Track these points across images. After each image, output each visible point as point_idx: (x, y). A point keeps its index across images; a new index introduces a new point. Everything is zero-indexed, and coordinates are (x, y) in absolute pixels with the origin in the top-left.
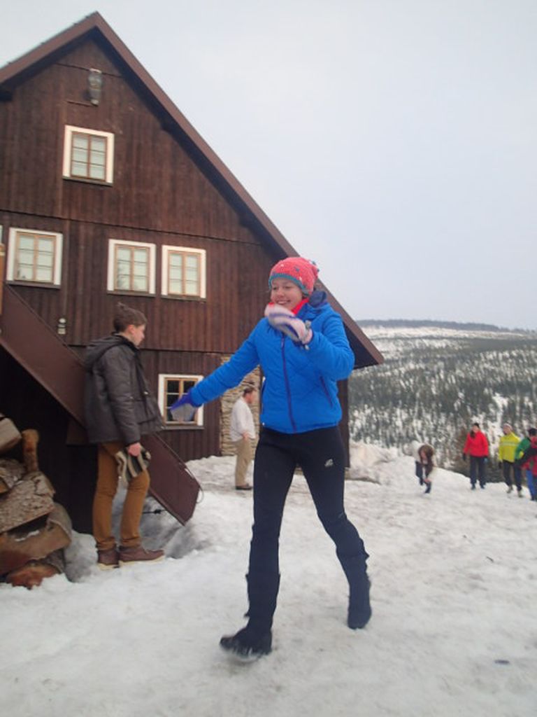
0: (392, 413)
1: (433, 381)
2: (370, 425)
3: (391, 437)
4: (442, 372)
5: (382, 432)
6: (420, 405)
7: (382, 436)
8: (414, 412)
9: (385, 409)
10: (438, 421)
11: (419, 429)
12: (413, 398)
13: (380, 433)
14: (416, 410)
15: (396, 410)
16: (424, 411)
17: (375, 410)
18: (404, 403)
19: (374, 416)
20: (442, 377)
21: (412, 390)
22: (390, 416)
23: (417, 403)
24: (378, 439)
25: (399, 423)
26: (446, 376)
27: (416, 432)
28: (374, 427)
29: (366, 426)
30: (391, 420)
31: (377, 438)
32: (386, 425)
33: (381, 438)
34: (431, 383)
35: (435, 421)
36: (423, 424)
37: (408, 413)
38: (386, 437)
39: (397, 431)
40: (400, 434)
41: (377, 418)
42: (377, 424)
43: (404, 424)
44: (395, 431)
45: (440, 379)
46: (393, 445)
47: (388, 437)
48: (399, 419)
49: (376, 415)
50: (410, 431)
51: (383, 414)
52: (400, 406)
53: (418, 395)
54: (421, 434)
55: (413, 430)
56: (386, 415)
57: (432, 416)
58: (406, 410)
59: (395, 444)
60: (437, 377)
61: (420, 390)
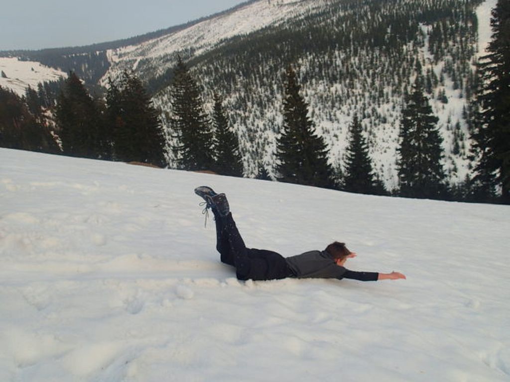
0: (331, 55)
1: (363, 23)
2: (314, 69)
3: (333, 75)
4: (369, 14)
5: (325, 73)
6: (354, 44)
7: (325, 76)
8: (350, 51)
9: (325, 53)
10: (372, 55)
11: (357, 64)
12: (348, 40)
13: (323, 74)
14: (352, 49)
15: (334, 52)
16: (359, 48)
17: (316, 55)
18: (340, 44)
19: (316, 60)
20: (370, 18)
21: (346, 34)
22: (330, 58)
23: (352, 43)
24: (323, 79)
25: (339, 62)
26: (373, 17)
27: (355, 67)
28: (317, 70)
29: (310, 70)
30: (331, 62)
31: (321, 78)
32: (327, 66)
33: (325, 78)
34: (361, 24)
35: (370, 56)
36: (360, 60)
37: (345, 52)
38: (329, 76)
39: (338, 70)
40: (340, 71)
41: (319, 61)
42: (320, 67)
43: (343, 63)
44: (336, 70)
45: (368, 19)
46: (336, 83)
47: (331, 76)
48: (338, 59)
49: (318, 58)
50: (350, 68)
51: (324, 57)
52: (337, 48)
53: (351, 36)
54: (359, 68)
55: (352, 66)
56: (326, 57)
57: (367, 51)
58: (343, 51)
59: (338, 81)
60: (365, 19)
61: (352, 33)
